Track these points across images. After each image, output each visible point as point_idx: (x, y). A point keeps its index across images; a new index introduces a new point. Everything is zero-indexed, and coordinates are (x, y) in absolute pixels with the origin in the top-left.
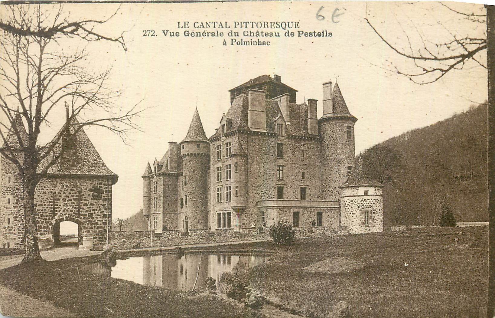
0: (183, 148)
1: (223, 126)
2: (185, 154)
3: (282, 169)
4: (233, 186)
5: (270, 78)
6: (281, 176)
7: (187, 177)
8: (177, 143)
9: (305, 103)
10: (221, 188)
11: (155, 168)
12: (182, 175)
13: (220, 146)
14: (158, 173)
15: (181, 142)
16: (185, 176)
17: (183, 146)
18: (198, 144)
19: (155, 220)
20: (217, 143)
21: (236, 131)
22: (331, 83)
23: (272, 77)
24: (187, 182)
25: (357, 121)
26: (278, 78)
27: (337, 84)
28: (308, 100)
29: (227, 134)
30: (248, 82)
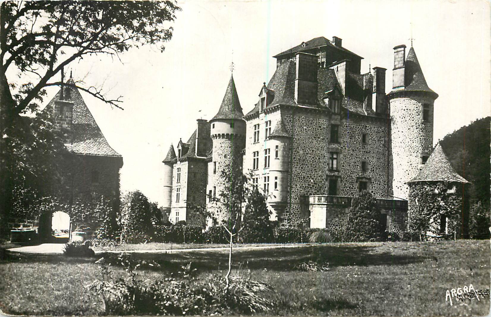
0: (214, 127)
1: (263, 99)
2: (216, 135)
3: (336, 157)
4: (272, 176)
5: (327, 41)
6: (335, 166)
7: (217, 164)
8: (207, 121)
9: (370, 72)
10: (257, 178)
11: (179, 150)
12: (211, 161)
13: (259, 125)
14: (183, 157)
15: (211, 119)
16: (215, 163)
17: (214, 125)
18: (232, 122)
19: (177, 217)
20: (255, 121)
21: (278, 106)
22: (404, 47)
23: (331, 39)
24: (217, 170)
25: (438, 98)
26: (338, 41)
27: (412, 49)
28: (374, 69)
29: (267, 110)
30: (299, 46)
